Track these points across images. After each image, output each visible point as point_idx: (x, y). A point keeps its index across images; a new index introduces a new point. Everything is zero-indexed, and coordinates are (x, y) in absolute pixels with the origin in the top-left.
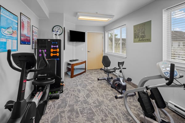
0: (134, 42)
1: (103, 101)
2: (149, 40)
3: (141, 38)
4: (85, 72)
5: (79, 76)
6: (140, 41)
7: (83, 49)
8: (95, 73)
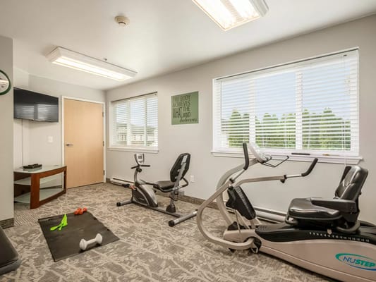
0: (173, 123)
1: (133, 227)
2: (195, 120)
3: (184, 116)
4: (64, 192)
5: (49, 204)
6: (182, 122)
7: (52, 138)
8: (90, 191)
